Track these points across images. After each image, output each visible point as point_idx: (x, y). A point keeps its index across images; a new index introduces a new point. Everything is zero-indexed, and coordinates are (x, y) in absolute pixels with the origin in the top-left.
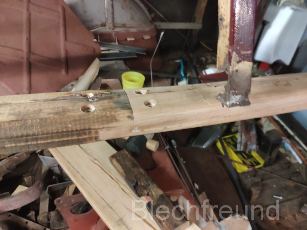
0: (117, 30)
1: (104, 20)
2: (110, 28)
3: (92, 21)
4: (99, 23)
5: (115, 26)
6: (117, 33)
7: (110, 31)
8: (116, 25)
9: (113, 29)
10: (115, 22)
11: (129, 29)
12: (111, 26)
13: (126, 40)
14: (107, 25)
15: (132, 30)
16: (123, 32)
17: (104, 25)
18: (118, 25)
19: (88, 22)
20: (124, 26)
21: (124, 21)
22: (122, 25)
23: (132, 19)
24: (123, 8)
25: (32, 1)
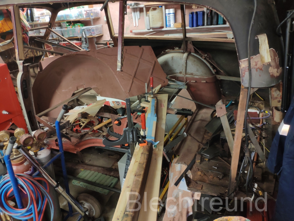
0: (187, 76)
1: (181, 71)
2: (183, 75)
3: (175, 70)
4: (179, 72)
6: (186, 78)
7: (184, 76)
9: (185, 75)
10: (187, 72)
11: (194, 76)
12: (184, 73)
13: (191, 81)
15: (196, 77)
16: (190, 77)
17: (181, 73)
18: (189, 74)
19: (174, 70)
20: (192, 74)
21: (192, 72)
22: (191, 73)
23: (197, 71)
24: (192, 65)
25: (142, 58)
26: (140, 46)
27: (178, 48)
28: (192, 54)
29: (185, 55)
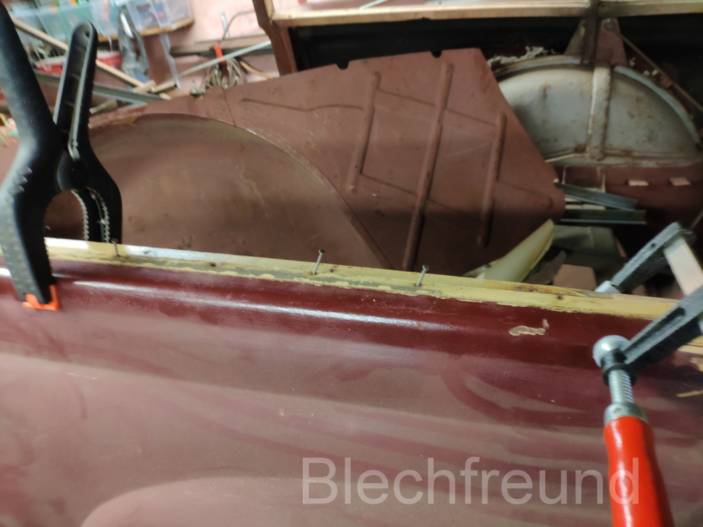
0: (610, 161)
1: (582, 140)
2: (593, 157)
3: (556, 140)
4: (572, 145)
5: (605, 154)
6: (608, 168)
7: (595, 162)
8: (608, 151)
9: (600, 160)
10: (607, 145)
11: (637, 161)
12: (597, 152)
13: (626, 183)
14: (588, 149)
15: (646, 164)
16: (623, 166)
17: (580, 149)
18: (614, 152)
19: (547, 141)
20: (627, 153)
21: (630, 143)
22: (623, 151)
23: (650, 139)
24: (632, 116)
25: (450, 105)
26: (437, 54)
27: (540, 50)
28: (620, 69)
29: (600, 77)
